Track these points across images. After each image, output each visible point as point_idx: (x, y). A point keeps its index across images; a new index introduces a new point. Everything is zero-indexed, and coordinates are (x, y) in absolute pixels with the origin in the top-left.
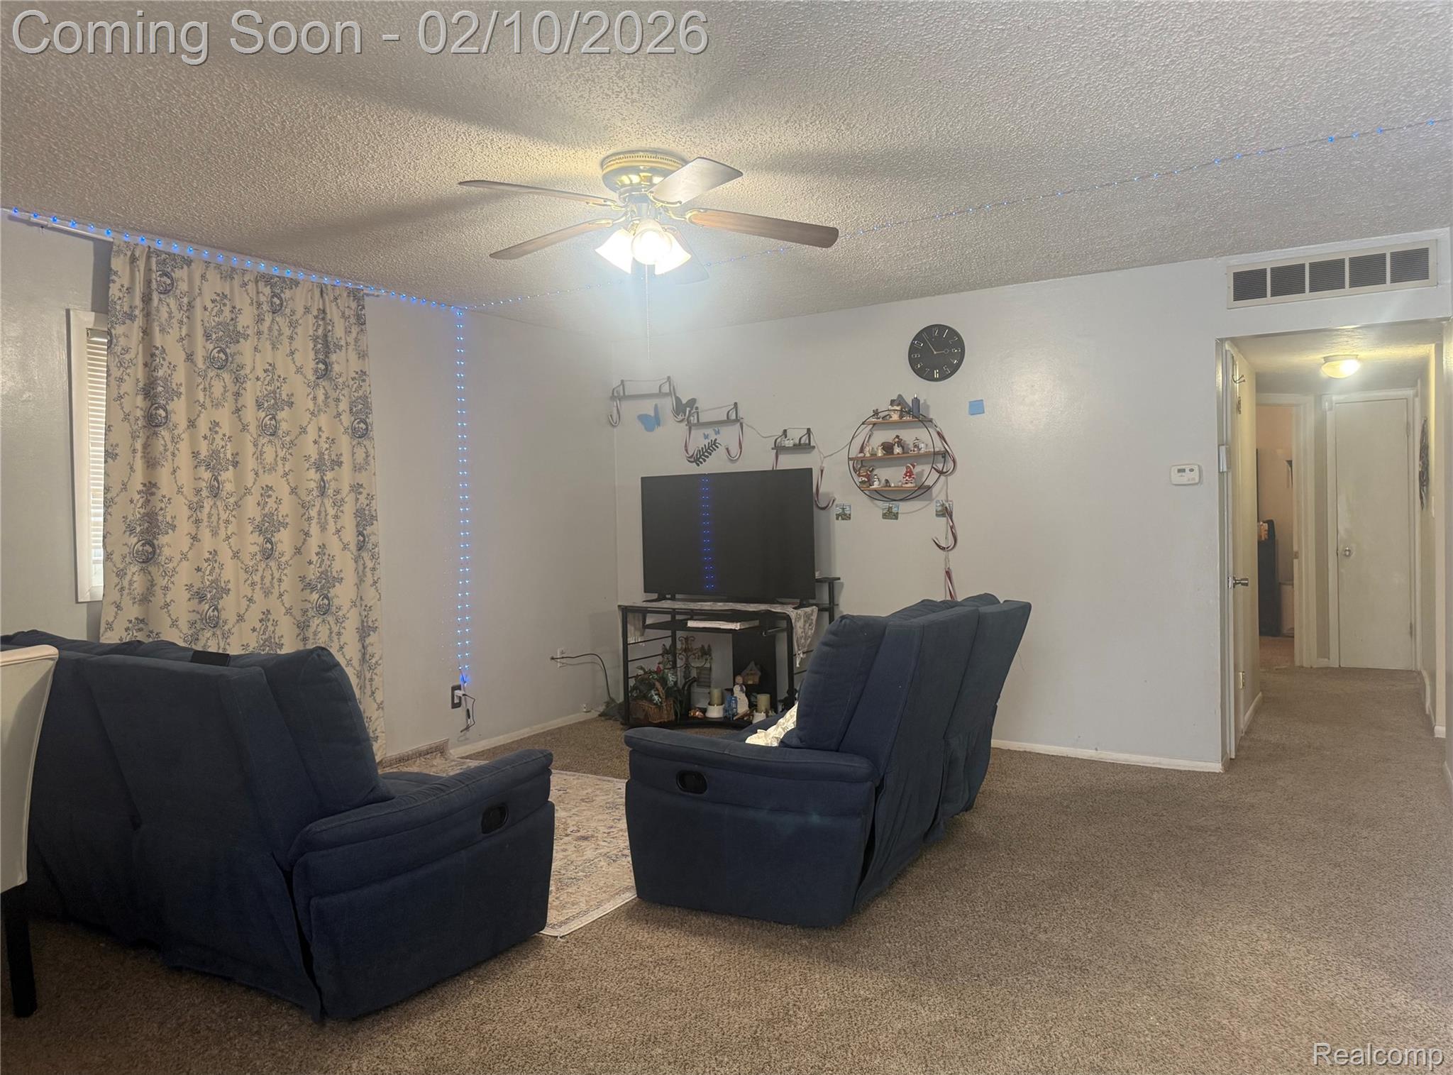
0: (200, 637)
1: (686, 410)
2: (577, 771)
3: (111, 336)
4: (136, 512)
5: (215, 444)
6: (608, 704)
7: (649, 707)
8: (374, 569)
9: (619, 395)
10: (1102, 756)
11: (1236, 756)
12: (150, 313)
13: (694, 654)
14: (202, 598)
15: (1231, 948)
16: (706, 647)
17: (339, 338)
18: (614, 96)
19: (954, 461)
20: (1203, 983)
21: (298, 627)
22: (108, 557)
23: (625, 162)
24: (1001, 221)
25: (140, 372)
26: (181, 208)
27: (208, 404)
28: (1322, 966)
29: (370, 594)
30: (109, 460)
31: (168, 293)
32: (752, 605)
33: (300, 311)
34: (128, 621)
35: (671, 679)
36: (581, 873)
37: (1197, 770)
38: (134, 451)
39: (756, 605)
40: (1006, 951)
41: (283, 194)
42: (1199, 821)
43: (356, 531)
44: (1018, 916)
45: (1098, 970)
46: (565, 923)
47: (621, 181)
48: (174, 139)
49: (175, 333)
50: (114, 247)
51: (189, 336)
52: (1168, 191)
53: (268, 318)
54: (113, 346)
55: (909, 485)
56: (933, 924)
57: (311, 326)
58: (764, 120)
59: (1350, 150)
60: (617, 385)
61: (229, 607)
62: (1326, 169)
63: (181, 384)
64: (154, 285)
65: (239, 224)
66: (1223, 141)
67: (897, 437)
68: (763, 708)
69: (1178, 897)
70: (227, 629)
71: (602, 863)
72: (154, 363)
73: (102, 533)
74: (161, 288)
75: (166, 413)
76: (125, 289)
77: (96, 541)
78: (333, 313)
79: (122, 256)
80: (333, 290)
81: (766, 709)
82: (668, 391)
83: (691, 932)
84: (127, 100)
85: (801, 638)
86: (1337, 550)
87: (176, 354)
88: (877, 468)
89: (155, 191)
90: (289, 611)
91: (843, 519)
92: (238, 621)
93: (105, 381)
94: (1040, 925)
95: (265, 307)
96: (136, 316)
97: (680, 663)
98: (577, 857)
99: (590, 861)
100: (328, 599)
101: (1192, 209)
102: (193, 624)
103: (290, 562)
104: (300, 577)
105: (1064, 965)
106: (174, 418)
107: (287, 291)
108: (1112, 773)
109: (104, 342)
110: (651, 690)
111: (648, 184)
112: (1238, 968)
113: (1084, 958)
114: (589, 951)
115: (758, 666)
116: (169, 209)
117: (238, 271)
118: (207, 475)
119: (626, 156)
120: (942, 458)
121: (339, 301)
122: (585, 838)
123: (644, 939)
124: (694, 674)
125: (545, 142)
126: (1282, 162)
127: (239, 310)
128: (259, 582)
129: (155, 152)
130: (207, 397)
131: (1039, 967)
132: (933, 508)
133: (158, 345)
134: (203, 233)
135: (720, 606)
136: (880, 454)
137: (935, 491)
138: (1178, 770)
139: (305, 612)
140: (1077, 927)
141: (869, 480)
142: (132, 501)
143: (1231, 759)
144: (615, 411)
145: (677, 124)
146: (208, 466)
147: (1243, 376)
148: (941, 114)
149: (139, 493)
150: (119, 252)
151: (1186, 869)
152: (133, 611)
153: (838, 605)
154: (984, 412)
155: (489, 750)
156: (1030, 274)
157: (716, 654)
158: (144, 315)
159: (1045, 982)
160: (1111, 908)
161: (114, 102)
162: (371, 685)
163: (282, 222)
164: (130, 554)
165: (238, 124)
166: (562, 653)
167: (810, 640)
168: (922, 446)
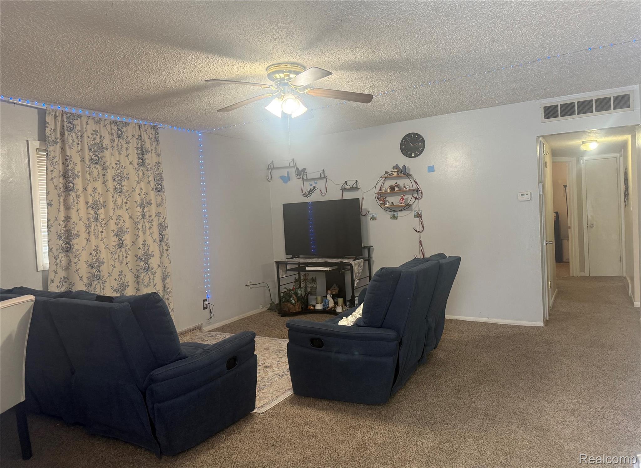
0: (92, 284)
1: (301, 173)
2: (261, 336)
3: (47, 151)
4: (62, 230)
5: (95, 198)
6: (271, 304)
7: (290, 305)
8: (167, 250)
9: (271, 168)
10: (490, 321)
11: (549, 318)
12: (64, 140)
13: (309, 281)
14: (92, 267)
15: (556, 407)
16: (314, 278)
17: (148, 148)
18: (274, 40)
19: (422, 193)
20: (546, 424)
21: (135, 277)
22: (50, 250)
23: (278, 68)
24: (442, 88)
25: (60, 167)
26: (77, 93)
27: (91, 180)
28: (596, 414)
29: (166, 260)
30: (49, 207)
31: (72, 131)
32: (334, 259)
33: (130, 136)
34: (60, 278)
35: (299, 293)
36: (267, 383)
37: (533, 326)
38: (60, 203)
39: (335, 259)
40: (458, 412)
41: (123, 86)
42: (536, 349)
43: (159, 233)
44: (462, 396)
45: (499, 420)
46: (263, 407)
47: (276, 77)
48: (75, 64)
49: (75, 149)
50: (47, 111)
51: (82, 150)
52: (517, 73)
53: (116, 141)
54: (48, 156)
55: (402, 204)
56: (425, 401)
57: (135, 142)
58: (340, 48)
59: (598, 53)
60: (270, 163)
61: (105, 270)
62: (587, 62)
63: (79, 172)
64: (65, 128)
65: (103, 100)
66: (542, 52)
67: (396, 183)
68: (341, 305)
69: (531, 384)
70: (104, 280)
71: (276, 378)
72: (67, 163)
73: (47, 240)
74: (69, 129)
75: (73, 185)
76: (52, 130)
77: (45, 244)
78: (145, 137)
79: (51, 115)
80: (144, 126)
81: (342, 305)
82: (293, 165)
83: (319, 409)
84: (54, 48)
85: (357, 273)
86: (587, 225)
87: (76, 159)
88: (387, 197)
89: (66, 86)
90: (131, 270)
91: (373, 220)
92: (108, 276)
93: (46, 171)
94: (472, 400)
95: (115, 135)
96: (58, 142)
97: (302, 285)
98: (265, 376)
99: (271, 377)
100: (148, 264)
101: (527, 80)
102: (89, 278)
103: (130, 249)
104: (135, 255)
105: (484, 418)
106: (76, 187)
107: (124, 128)
108: (496, 328)
109: (44, 154)
110: (291, 298)
111: (288, 78)
112: (560, 416)
113: (493, 414)
114: (275, 419)
115: (337, 286)
116: (71, 94)
117: (102, 120)
118: (92, 212)
119: (278, 65)
120: (416, 192)
121: (147, 131)
122: (267, 367)
123: (299, 413)
124: (309, 290)
125: (242, 61)
126: (568, 59)
127: (103, 137)
128: (117, 258)
129: (66, 70)
130: (91, 177)
131: (473, 419)
132: (413, 214)
133: (68, 154)
134: (87, 104)
135: (320, 260)
136: (389, 191)
137: (414, 206)
138: (524, 326)
139: (138, 270)
140: (488, 400)
141: (384, 203)
142: (60, 225)
143: (547, 320)
144: (269, 174)
145: (301, 51)
146: (93, 208)
147: (548, 152)
148: (419, 43)
149: (63, 221)
150: (49, 113)
151: (533, 372)
152: (62, 274)
153: (372, 258)
154: (434, 171)
155: (221, 327)
156: (454, 109)
157: (318, 281)
158: (61, 142)
159: (477, 426)
160: (502, 391)
161: (49, 49)
162: (168, 301)
163: (122, 98)
164: (60, 248)
165: (104, 57)
166: (250, 283)
167: (360, 274)
168: (407, 187)
